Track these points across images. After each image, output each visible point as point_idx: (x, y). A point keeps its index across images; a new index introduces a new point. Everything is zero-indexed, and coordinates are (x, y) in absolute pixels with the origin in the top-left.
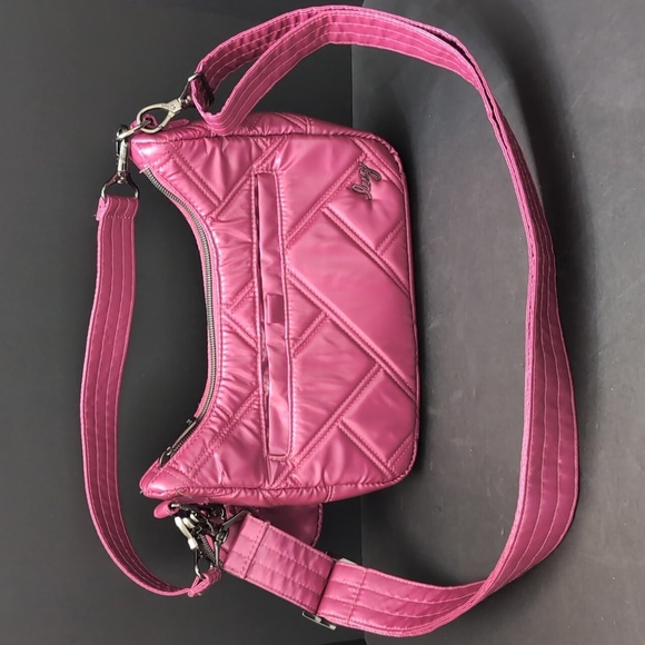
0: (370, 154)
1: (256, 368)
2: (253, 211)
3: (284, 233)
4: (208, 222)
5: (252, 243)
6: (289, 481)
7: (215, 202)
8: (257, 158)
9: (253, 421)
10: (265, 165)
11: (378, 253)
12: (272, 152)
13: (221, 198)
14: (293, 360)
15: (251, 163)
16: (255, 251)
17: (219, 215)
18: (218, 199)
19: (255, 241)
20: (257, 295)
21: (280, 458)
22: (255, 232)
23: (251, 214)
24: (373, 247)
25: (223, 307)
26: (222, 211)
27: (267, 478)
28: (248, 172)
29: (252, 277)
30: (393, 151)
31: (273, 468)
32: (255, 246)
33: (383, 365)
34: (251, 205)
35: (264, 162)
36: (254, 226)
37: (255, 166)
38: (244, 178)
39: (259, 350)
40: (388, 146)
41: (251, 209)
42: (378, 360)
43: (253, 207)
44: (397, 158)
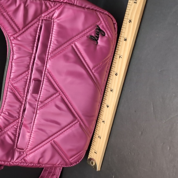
1: (20, 111)
2: (37, 38)
3: (50, 51)
5: (32, 53)
7: (17, 29)
8: (45, 11)
9: (13, 134)
10: (48, 16)
11: (93, 71)
12: (54, 10)
13: (21, 28)
14: (38, 111)
15: (41, 13)
16: (33, 57)
17: (18, 36)
19: (34, 52)
20: (29, 78)
22: (35, 48)
23: (35, 39)
24: (91, 68)
25: (11, 80)
26: (20, 35)
27: (13, 158)
28: (38, 18)
29: (29, 69)
30: (115, 22)
32: (33, 55)
33: (80, 120)
34: (36, 35)
35: (48, 14)
36: (35, 45)
37: (43, 15)
38: (35, 20)
39: (24, 103)
40: (113, 19)
41: (36, 37)
42: (78, 118)
43: (37, 36)
44: (116, 26)
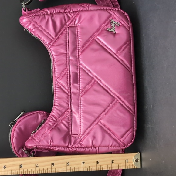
0: (115, 16)
1: (68, 101)
2: (67, 42)
3: (79, 49)
4: (49, 46)
5: (67, 54)
6: (79, 145)
7: (52, 38)
8: (68, 21)
10: (72, 23)
11: (117, 55)
12: (74, 18)
13: (54, 37)
14: (81, 98)
15: (66, 23)
16: (68, 56)
17: (54, 43)
18: (53, 37)
20: (68, 73)
21: (76, 136)
22: (68, 49)
23: (66, 43)
24: (115, 53)
25: (56, 78)
26: (55, 42)
28: (65, 27)
29: (67, 66)
30: (126, 14)
31: (73, 140)
32: (68, 55)
34: (66, 39)
35: (71, 22)
36: (68, 47)
37: (68, 24)
38: (64, 29)
39: (69, 94)
40: (124, 12)
41: (66, 41)
42: (116, 97)
44: (128, 17)
